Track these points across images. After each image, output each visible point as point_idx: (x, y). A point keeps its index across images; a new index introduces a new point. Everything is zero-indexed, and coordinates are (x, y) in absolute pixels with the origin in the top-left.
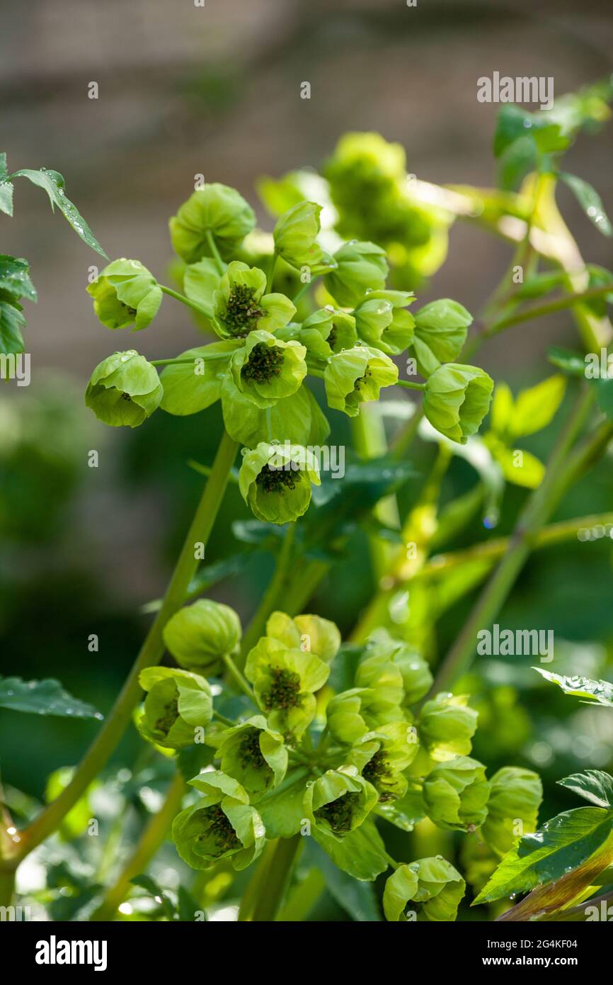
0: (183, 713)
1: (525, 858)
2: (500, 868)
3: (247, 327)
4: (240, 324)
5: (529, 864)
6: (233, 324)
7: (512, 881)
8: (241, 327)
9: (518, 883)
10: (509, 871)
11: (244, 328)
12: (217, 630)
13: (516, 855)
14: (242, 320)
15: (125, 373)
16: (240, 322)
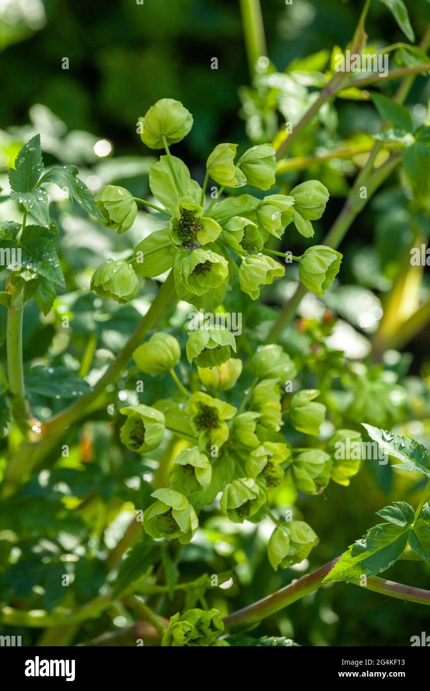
0: (147, 441)
1: (355, 558)
2: (340, 561)
3: (191, 237)
4: (186, 234)
5: (357, 561)
6: (182, 234)
7: (347, 569)
8: (187, 236)
9: (351, 572)
10: (345, 564)
11: (189, 238)
12: (166, 357)
13: (350, 555)
14: (187, 232)
15: (116, 282)
16: (186, 233)
